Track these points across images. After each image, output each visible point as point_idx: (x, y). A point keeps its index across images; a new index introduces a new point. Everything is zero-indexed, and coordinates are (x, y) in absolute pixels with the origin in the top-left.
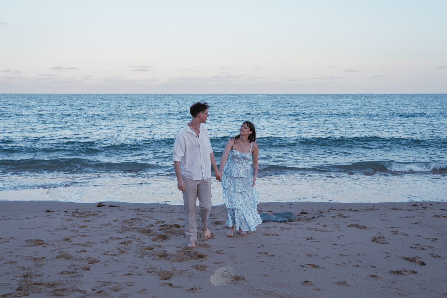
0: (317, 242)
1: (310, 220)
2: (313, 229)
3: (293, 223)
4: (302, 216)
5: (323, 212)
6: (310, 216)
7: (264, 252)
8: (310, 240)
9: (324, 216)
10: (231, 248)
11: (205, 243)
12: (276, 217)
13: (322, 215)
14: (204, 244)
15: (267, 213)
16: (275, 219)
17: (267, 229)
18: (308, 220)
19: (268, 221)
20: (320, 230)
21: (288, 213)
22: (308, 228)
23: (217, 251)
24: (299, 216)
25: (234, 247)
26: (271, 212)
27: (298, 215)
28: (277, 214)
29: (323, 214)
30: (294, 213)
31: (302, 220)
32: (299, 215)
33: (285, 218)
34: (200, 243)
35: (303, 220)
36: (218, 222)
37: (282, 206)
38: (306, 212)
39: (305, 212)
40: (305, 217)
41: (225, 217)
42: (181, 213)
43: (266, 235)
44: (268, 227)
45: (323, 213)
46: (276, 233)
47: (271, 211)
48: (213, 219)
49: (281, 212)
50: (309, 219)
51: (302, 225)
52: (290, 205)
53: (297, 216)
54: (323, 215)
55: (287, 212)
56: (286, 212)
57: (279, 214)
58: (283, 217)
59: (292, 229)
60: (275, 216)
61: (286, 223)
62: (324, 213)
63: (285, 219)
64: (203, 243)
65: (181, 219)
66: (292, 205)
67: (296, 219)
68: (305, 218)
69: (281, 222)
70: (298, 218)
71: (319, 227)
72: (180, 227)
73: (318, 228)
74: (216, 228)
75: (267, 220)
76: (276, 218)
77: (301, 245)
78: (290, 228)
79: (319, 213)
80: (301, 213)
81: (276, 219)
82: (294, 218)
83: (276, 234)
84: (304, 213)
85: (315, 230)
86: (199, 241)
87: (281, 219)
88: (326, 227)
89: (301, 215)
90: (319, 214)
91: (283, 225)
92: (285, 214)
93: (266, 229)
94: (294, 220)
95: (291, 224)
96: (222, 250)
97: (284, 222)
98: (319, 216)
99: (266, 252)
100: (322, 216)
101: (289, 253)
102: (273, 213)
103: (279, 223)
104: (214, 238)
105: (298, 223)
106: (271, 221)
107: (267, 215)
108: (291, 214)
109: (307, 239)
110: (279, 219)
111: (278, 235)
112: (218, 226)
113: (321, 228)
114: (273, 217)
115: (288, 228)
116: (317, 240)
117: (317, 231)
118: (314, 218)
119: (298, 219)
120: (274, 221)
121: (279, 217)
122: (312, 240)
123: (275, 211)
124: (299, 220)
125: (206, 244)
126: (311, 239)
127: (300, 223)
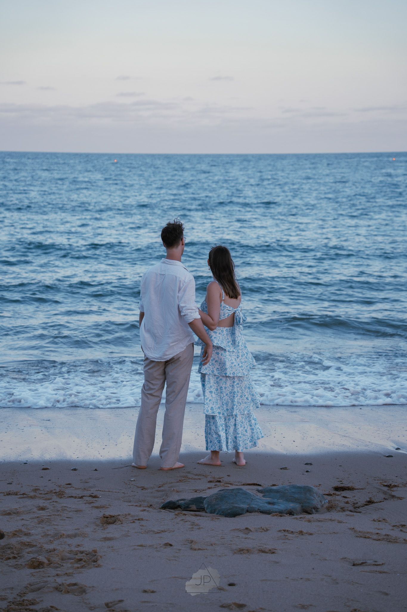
0: (380, 572)
1: (359, 510)
2: (368, 535)
3: (315, 516)
4: (339, 498)
5: (395, 486)
6: (360, 498)
7: (235, 604)
8: (361, 568)
9: (400, 498)
10: (145, 591)
11: (73, 581)
12: (269, 499)
13: (393, 493)
14: (69, 585)
15: (245, 488)
16: (266, 505)
17: (244, 536)
18: (356, 508)
19: (248, 511)
20: (388, 539)
21: (300, 488)
22: (355, 531)
23: (107, 605)
24: (329, 498)
25: (155, 590)
26: (254, 484)
27: (327, 493)
28: (270, 491)
29: (397, 492)
30: (315, 489)
31: (339, 509)
32: (331, 495)
33: (292, 502)
34: (59, 580)
35: (342, 508)
36: (112, 517)
37: (285, 468)
38: (349, 485)
39: (346, 484)
40: (346, 500)
41: (130, 502)
42: (9, 494)
43: (241, 551)
44: (247, 529)
45: (395, 489)
46: (269, 547)
47: (255, 482)
48: (97, 507)
49: (281, 486)
50: (359, 504)
51: (340, 522)
52: (306, 464)
53: (325, 496)
54: (397, 496)
55: (298, 485)
56: (294, 487)
57: (277, 491)
58: (287, 500)
59: (311, 534)
60: (263, 496)
61: (295, 516)
62: (399, 489)
63: (291, 505)
64: (68, 582)
65: (9, 514)
66: (311, 464)
67: (322, 506)
68: (347, 503)
69: (281, 513)
70: (329, 502)
71: (386, 529)
72: (6, 536)
73: (383, 532)
74: (105, 536)
75: (243, 509)
76: (269, 503)
77: (337, 583)
78: (305, 531)
79: (386, 489)
80: (337, 489)
81: (269, 507)
82: (316, 502)
83: (267, 550)
84: (343, 489)
85: (375, 537)
86: (57, 575)
87: (282, 505)
88: (404, 530)
89: (337, 493)
90: (385, 493)
91: (288, 522)
92: (293, 490)
93: (241, 535)
94: (316, 509)
95: (309, 521)
96: (121, 601)
97: (290, 513)
98: (384, 496)
99: (241, 603)
100: (393, 496)
101: (303, 607)
102: (260, 488)
103: (276, 517)
104: (99, 566)
105: (328, 516)
106: (256, 511)
107: (245, 493)
108: (307, 490)
109: (354, 565)
110: (276, 507)
111: (273, 553)
112: (111, 527)
113: (391, 533)
114: (261, 501)
115: (301, 533)
116: (378, 568)
117: (378, 542)
118: (370, 502)
119: (327, 505)
120: (263, 512)
121: (275, 500)
122: (366, 568)
123: (266, 484)
124: (330, 508)
125: (75, 584)
126: (362, 563)
127: (333, 518)
